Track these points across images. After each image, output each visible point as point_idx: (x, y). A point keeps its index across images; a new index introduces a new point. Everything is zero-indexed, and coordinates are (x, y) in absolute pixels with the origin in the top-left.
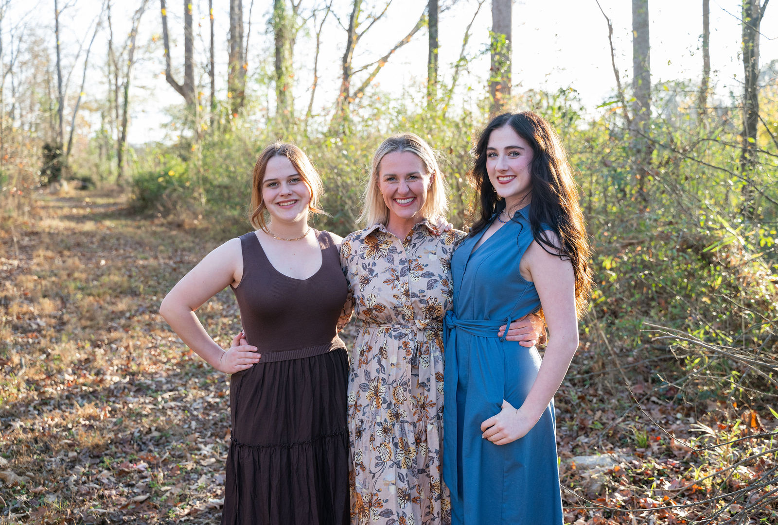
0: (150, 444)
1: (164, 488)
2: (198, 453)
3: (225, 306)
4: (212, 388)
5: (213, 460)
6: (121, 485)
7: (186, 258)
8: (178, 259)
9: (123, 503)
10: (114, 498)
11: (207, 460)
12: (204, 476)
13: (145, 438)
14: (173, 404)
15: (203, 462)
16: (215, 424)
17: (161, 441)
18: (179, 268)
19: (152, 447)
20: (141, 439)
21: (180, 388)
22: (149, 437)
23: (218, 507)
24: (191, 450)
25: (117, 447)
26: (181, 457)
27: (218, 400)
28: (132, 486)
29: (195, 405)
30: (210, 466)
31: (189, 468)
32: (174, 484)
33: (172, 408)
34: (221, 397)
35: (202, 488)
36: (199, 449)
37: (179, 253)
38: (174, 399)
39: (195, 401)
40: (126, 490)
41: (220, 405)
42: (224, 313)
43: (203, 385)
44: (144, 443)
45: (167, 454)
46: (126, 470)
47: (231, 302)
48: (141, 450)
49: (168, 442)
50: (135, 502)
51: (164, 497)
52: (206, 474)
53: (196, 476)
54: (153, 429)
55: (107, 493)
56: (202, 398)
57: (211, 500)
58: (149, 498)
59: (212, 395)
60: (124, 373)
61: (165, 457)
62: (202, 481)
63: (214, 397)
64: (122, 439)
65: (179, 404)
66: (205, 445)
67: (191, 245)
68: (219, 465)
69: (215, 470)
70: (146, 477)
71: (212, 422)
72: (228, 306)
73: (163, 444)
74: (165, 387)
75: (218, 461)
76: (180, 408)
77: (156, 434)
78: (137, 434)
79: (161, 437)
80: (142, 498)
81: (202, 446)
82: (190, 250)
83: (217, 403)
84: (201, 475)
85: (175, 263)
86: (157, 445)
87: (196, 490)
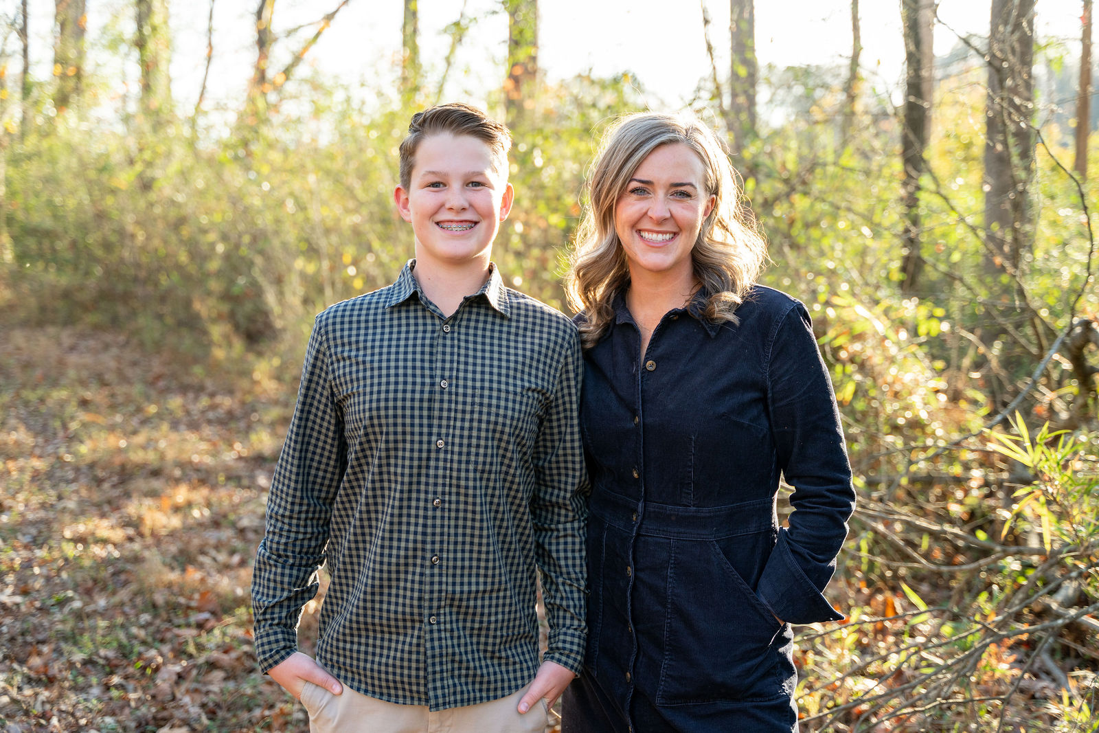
27: (18, 599)
34: (25, 593)
41: (23, 609)
63: (14, 594)
83: (17, 605)
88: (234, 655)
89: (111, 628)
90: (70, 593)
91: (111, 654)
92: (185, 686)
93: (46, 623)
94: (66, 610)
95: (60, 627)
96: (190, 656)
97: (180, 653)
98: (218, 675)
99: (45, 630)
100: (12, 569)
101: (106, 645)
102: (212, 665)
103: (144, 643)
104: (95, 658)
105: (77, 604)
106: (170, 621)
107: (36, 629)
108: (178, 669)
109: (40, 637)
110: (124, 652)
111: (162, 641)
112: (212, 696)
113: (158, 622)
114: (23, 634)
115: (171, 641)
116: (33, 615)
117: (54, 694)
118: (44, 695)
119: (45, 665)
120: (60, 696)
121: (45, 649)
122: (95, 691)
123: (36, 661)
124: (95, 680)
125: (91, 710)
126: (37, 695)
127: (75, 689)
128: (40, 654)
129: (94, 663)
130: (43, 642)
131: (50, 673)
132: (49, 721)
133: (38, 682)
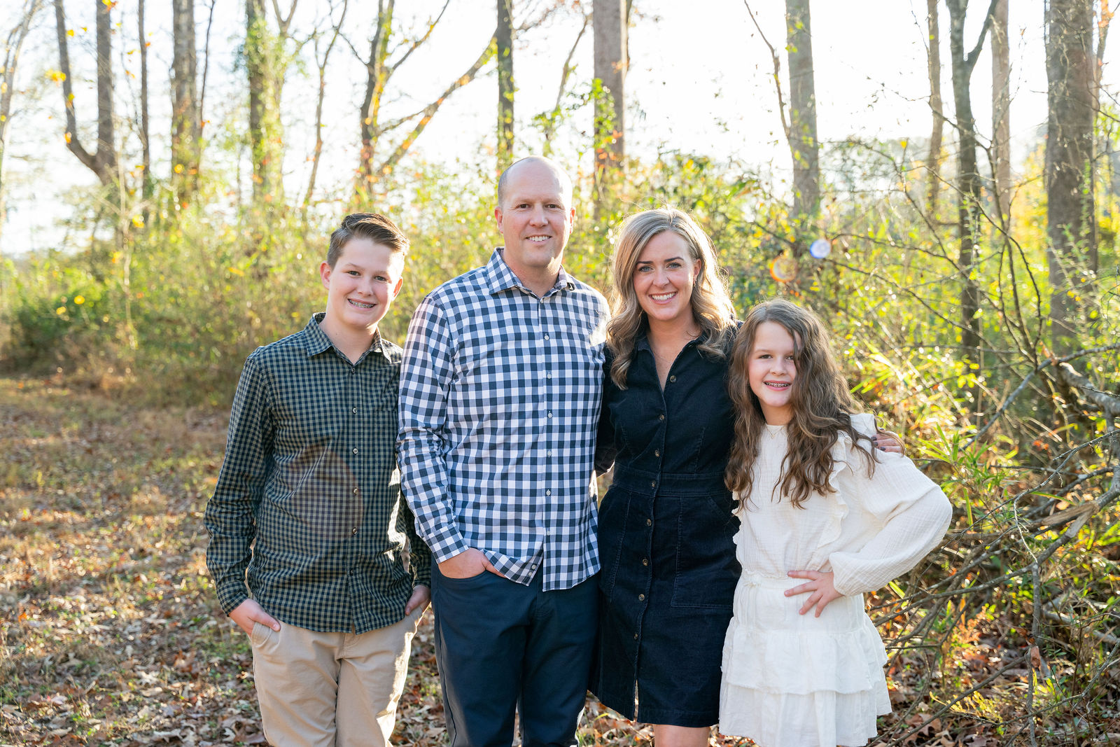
0: (68, 674)
1: (91, 721)
2: (138, 682)
3: (172, 501)
4: (153, 608)
5: (159, 690)
6: (31, 720)
7: (108, 434)
8: (94, 436)
9: (36, 739)
10: (23, 734)
11: (150, 690)
12: (146, 707)
13: (59, 669)
14: (97, 628)
15: (144, 693)
16: (161, 649)
17: (84, 671)
18: (97, 449)
19: (71, 678)
20: (55, 668)
21: (106, 609)
22: (65, 666)
23: (167, 740)
24: (126, 678)
25: (21, 678)
26: (113, 687)
27: (163, 621)
28: (47, 721)
29: (130, 628)
30: (155, 697)
31: (125, 699)
32: (104, 717)
33: (96, 633)
34: (168, 617)
35: (144, 721)
36: (139, 678)
37: (95, 426)
38: (99, 623)
39: (130, 623)
40: (38, 726)
41: (168, 627)
42: (171, 510)
43: (141, 604)
44: (60, 674)
45: (94, 683)
46: (37, 703)
47: (181, 495)
48: (55, 681)
49: (93, 671)
50: (53, 738)
51: (93, 730)
52: (149, 705)
53: (136, 708)
54: (71, 655)
55: (12, 729)
56: (140, 620)
57: (156, 733)
58: (72, 731)
59: (155, 615)
60: (22, 591)
61: (90, 687)
62: (144, 713)
63: (158, 617)
64: (26, 670)
65: (107, 628)
66: (147, 673)
67: (117, 414)
68: (167, 696)
69: (161, 701)
70: (65, 711)
71: (156, 648)
72: (177, 501)
73: (87, 674)
74: (83, 607)
75: (166, 691)
76: (108, 632)
77: (76, 662)
78: (48, 663)
79: (83, 666)
80: (61, 732)
81: (143, 674)
82: (114, 422)
83: (163, 625)
84: (142, 706)
85: (89, 442)
86: (78, 675)
87: (136, 723)
90: (206, 616)
93: (188, 638)
94: (204, 627)
95: (198, 639)
99: (187, 643)
100: (157, 599)
104: (230, 661)
105: (212, 622)
107: (179, 642)
109: (185, 647)
114: (169, 646)
116: (176, 632)
117: (199, 684)
118: (190, 686)
119: (190, 666)
120: (203, 688)
121: (188, 655)
122: (231, 684)
123: (181, 663)
124: (229, 676)
125: (228, 697)
126: (183, 687)
127: (214, 682)
128: (184, 658)
129: (229, 665)
130: (186, 651)
131: (194, 671)
132: (194, 704)
133: (184, 678)
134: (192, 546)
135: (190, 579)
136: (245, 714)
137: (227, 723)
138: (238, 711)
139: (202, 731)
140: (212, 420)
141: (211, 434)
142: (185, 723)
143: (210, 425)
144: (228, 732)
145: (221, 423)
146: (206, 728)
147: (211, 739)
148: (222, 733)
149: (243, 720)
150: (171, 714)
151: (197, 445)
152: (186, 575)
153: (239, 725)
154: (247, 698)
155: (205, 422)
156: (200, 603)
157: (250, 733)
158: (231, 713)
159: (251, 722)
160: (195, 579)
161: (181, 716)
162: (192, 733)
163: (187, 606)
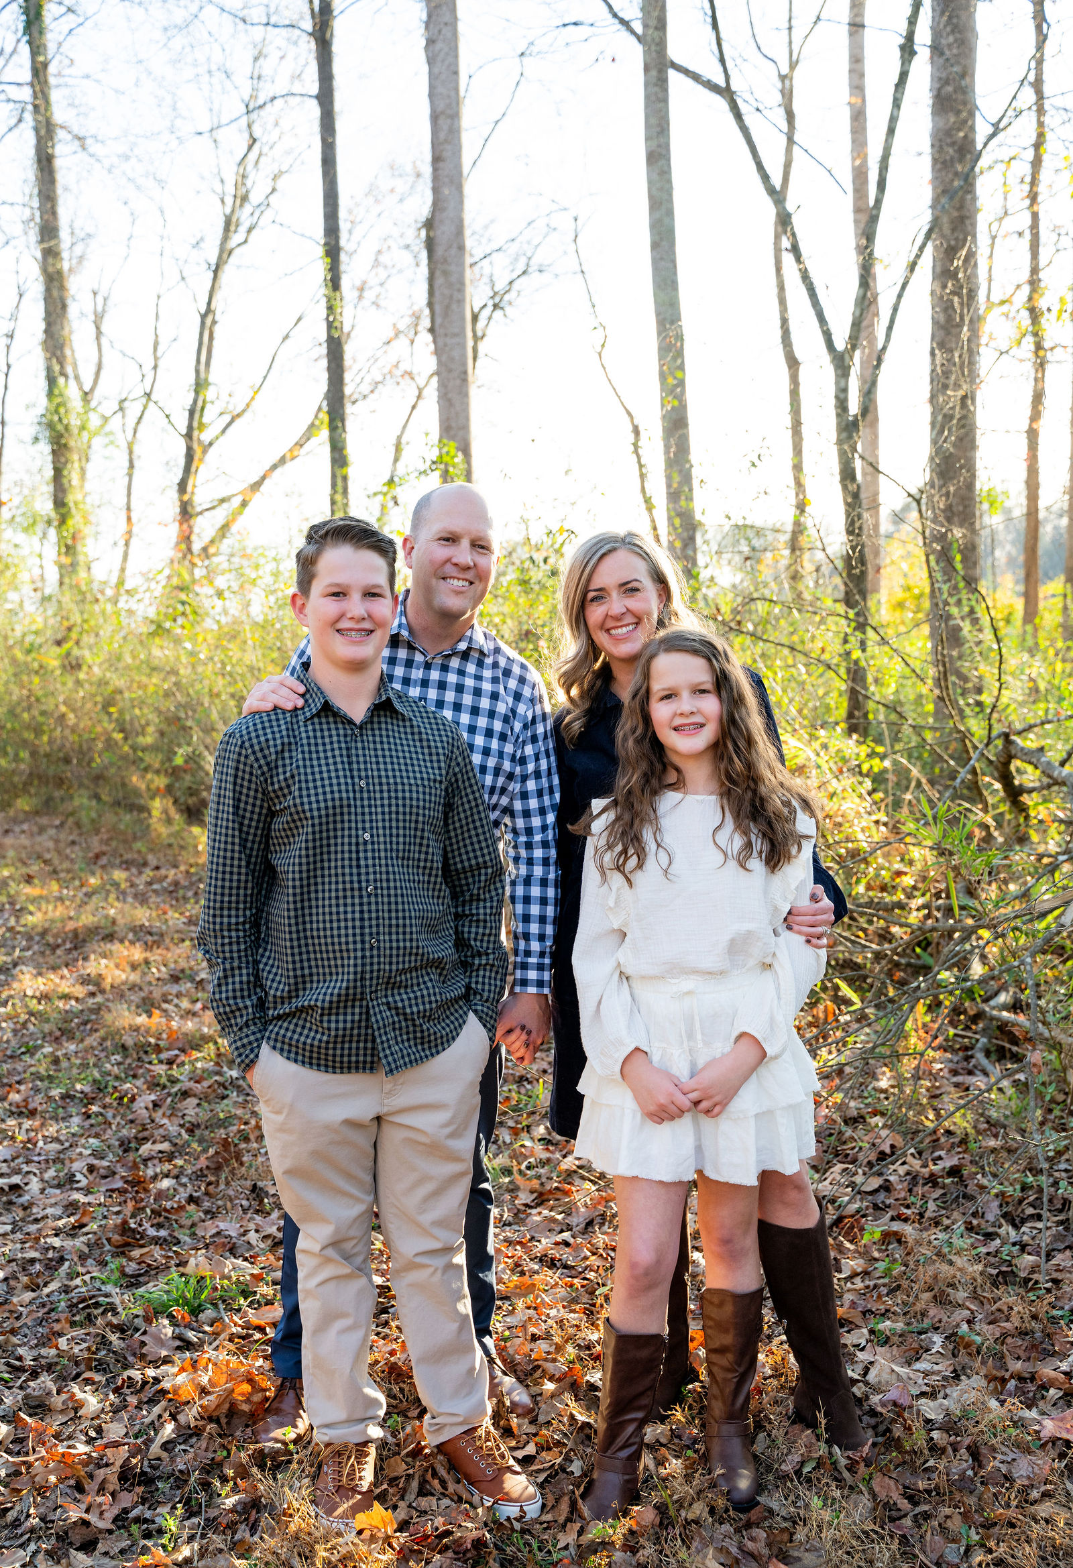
88: (205, 1084)
89: (84, 1066)
90: (40, 1042)
91: (87, 1089)
92: (160, 1112)
93: (20, 1069)
94: (38, 1055)
95: (33, 1069)
96: (164, 1087)
97: (154, 1085)
98: (193, 1101)
99: (19, 1073)
101: (79, 1080)
102: (185, 1094)
103: (117, 1078)
104: (72, 1092)
105: (48, 1049)
106: (139, 1059)
107: (10, 1073)
108: (153, 1097)
109: (17, 1078)
110: (100, 1088)
111: (135, 1076)
112: (187, 1118)
113: (129, 1061)
115: (143, 1075)
117: (37, 1123)
118: (27, 1124)
119: (25, 1100)
120: (43, 1125)
121: (22, 1088)
122: (76, 1120)
123: (15, 1097)
124: (74, 1111)
125: (74, 1135)
126: (20, 1125)
127: (55, 1118)
128: (18, 1092)
129: (72, 1097)
130: (19, 1083)
131: (31, 1106)
132: (35, 1145)
133: (20, 1114)
134: (15, 965)
135: (17, 1001)
136: (97, 1154)
137: (76, 1166)
138: (89, 1152)
139: (47, 1176)
140: (25, 827)
141: (24, 840)
142: (25, 1168)
143: (23, 832)
144: (79, 1177)
145: (35, 829)
146: (51, 1173)
147: (59, 1186)
148: (71, 1179)
149: (96, 1162)
150: (9, 1157)
151: (11, 854)
152: (11, 997)
153: (91, 1169)
154: (97, 1136)
155: (17, 829)
156: (31, 1027)
157: (105, 1177)
158: (81, 1154)
159: (105, 1163)
160: (22, 1000)
161: (21, 1160)
162: (35, 1179)
163: (15, 1032)
